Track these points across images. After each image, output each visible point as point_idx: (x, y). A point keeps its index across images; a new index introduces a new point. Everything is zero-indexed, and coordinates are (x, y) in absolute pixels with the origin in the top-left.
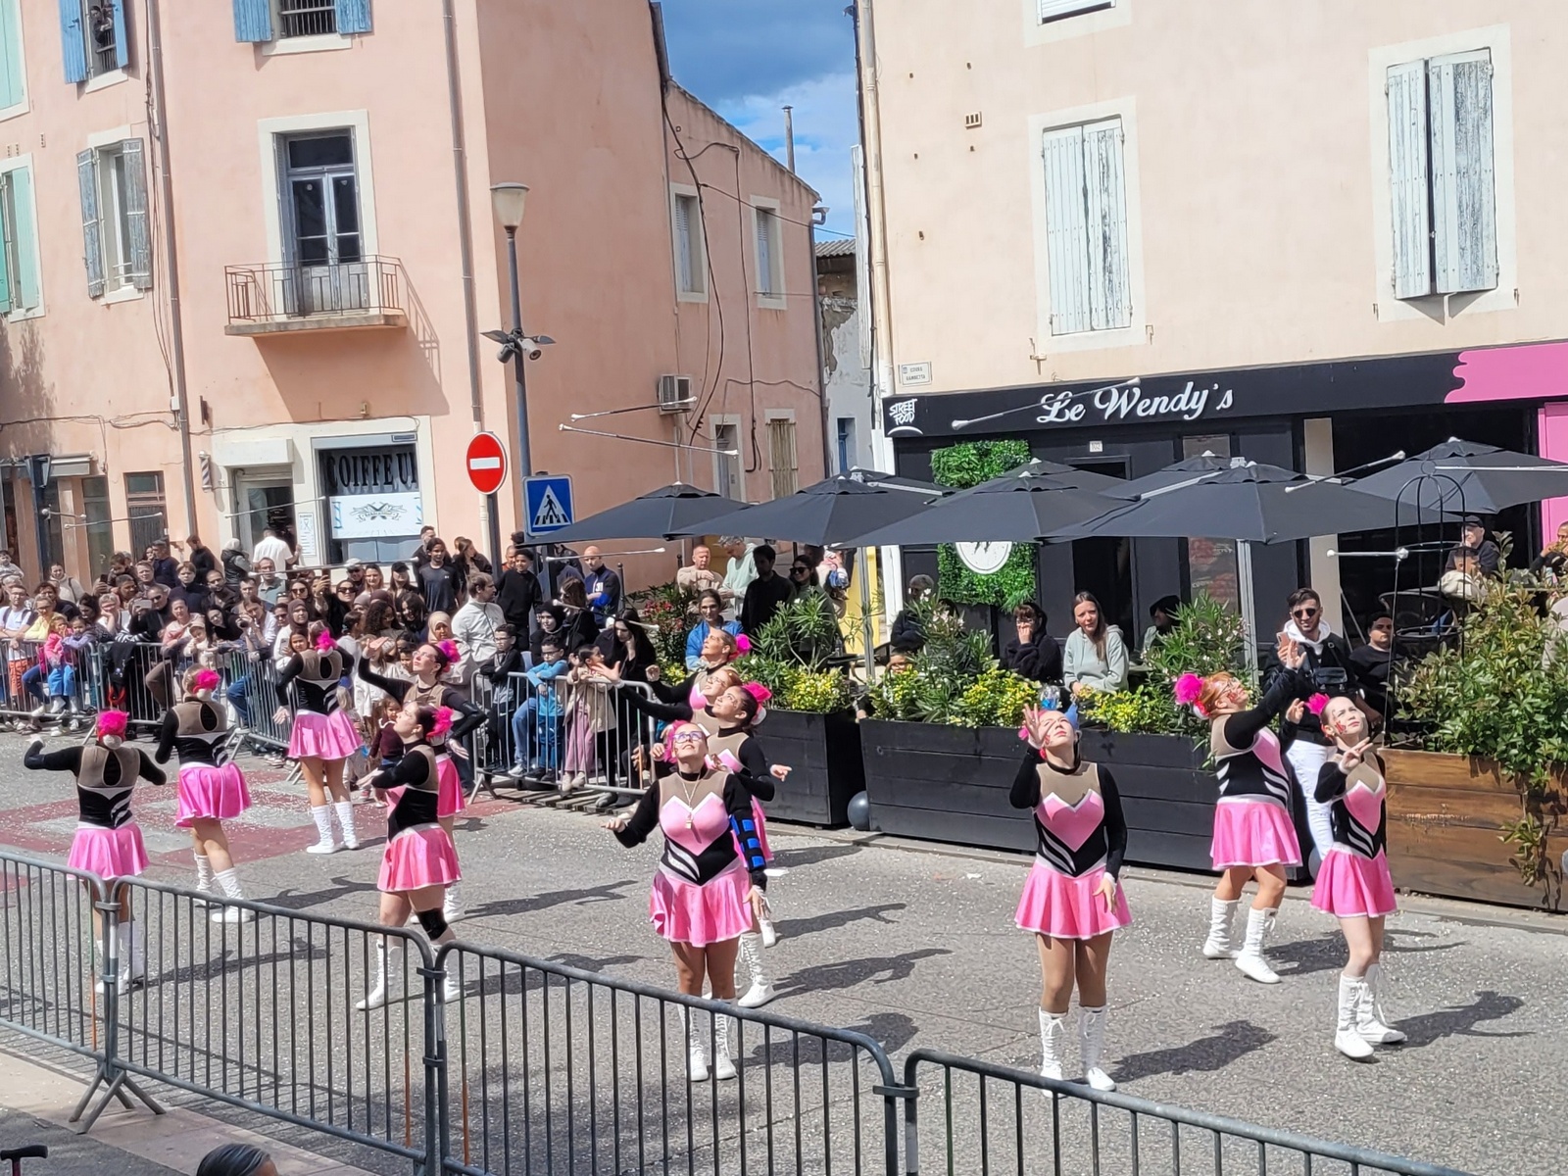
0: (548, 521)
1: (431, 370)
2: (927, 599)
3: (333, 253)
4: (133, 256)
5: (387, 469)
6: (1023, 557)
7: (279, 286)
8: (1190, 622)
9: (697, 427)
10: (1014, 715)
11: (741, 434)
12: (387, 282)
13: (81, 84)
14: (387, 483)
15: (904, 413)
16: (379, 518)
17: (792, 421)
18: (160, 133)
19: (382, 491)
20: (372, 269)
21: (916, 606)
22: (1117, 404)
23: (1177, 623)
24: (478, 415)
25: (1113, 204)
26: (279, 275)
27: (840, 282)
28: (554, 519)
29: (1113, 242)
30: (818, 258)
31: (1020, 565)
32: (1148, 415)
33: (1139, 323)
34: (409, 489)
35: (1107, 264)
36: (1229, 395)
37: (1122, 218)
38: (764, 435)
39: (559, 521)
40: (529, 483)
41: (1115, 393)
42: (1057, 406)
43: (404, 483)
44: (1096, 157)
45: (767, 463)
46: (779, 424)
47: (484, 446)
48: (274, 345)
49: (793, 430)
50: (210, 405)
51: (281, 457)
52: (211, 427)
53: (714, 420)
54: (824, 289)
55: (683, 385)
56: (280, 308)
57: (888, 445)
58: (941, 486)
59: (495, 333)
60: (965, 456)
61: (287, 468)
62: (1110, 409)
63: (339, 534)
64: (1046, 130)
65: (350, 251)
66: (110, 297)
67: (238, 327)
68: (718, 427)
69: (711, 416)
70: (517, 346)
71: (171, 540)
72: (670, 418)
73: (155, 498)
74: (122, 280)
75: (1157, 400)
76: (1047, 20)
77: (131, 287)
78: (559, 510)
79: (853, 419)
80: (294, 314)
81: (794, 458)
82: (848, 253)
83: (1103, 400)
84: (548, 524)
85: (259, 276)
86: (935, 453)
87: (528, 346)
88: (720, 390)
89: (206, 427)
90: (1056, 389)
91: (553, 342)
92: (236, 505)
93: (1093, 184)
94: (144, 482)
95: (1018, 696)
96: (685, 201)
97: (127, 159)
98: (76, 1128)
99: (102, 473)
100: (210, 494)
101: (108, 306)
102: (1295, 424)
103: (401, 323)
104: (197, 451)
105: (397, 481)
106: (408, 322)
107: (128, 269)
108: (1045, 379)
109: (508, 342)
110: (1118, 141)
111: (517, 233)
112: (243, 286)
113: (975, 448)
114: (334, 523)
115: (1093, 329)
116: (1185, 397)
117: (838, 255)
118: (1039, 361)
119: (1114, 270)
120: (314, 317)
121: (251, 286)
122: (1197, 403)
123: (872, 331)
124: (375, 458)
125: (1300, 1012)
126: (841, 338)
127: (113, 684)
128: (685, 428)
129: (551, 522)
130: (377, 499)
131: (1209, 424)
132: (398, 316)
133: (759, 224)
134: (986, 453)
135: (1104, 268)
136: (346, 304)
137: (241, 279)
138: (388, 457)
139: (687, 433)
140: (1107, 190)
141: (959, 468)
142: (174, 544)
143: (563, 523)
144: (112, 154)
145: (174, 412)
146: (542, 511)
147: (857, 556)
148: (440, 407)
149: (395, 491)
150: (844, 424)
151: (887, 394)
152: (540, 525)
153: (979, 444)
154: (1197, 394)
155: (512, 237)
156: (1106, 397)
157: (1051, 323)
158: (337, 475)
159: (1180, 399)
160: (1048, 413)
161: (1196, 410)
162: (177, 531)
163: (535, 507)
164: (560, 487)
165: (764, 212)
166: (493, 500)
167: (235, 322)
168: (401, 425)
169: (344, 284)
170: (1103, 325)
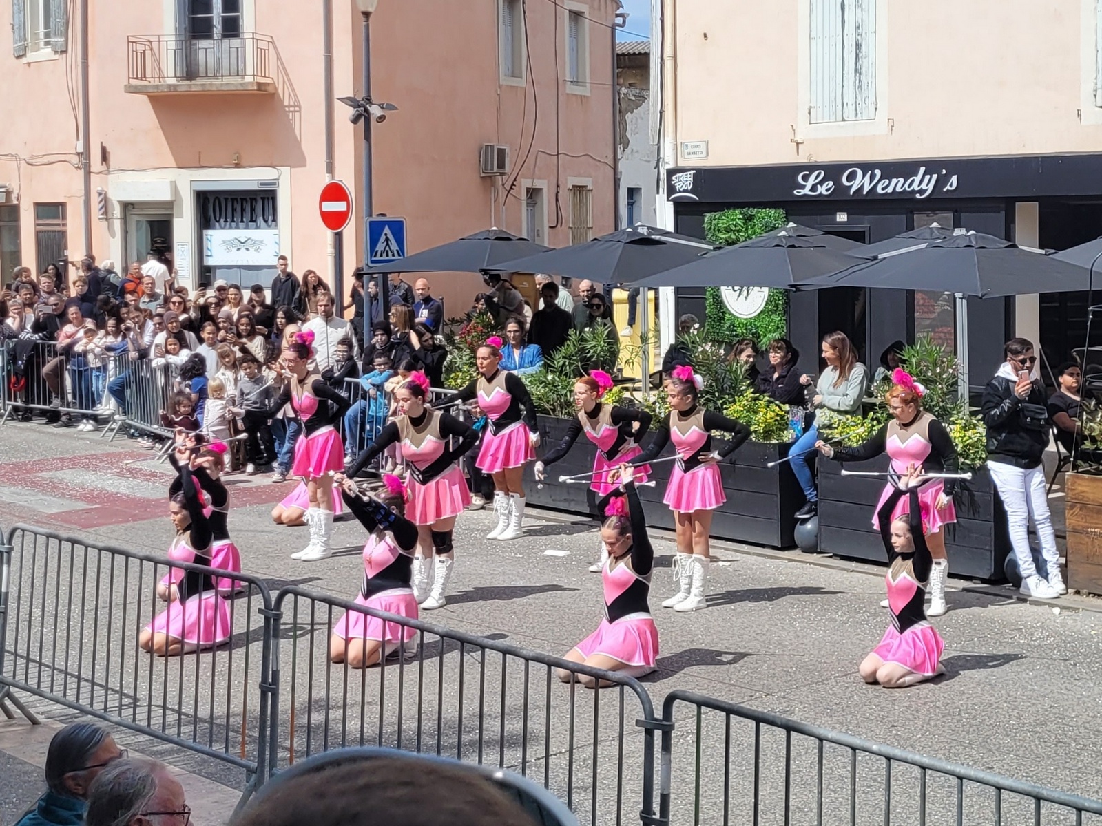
0: (384, 255)
1: (294, 130)
2: (695, 333)
3: (217, 29)
4: (52, 24)
5: (253, 210)
6: (777, 306)
7: (171, 54)
8: (914, 360)
9: (511, 188)
10: (765, 432)
11: (547, 197)
12: (261, 56)
14: (252, 221)
15: (684, 183)
16: (243, 250)
17: (590, 187)
19: (247, 228)
20: (249, 43)
21: (687, 337)
22: (862, 182)
23: (904, 362)
24: (330, 168)
25: (865, 18)
26: (172, 45)
27: (636, 75)
28: (390, 254)
29: (864, 49)
30: (618, 55)
31: (774, 312)
32: (886, 194)
33: (883, 115)
34: (269, 227)
35: (858, 67)
36: (954, 179)
37: (872, 29)
38: (566, 198)
39: (393, 255)
40: (371, 222)
41: (860, 173)
42: (812, 181)
43: (266, 221)
45: (567, 222)
46: (579, 189)
47: (334, 192)
48: (164, 102)
49: (590, 195)
50: (109, 149)
51: (167, 197)
52: (108, 167)
53: (525, 183)
54: (621, 81)
55: (501, 152)
56: (171, 73)
57: (670, 207)
58: (710, 243)
59: (349, 99)
60: (733, 220)
61: (169, 205)
62: (855, 186)
63: (209, 262)
65: (232, 28)
66: (31, 57)
67: (136, 87)
68: (528, 190)
69: (522, 180)
70: (366, 110)
71: (70, 260)
72: (488, 179)
73: (58, 225)
74: (42, 44)
75: (894, 181)
77: (48, 50)
78: (394, 246)
79: (640, 189)
80: (182, 78)
81: (590, 219)
82: (643, 52)
83: (848, 179)
84: (384, 257)
85: (155, 45)
86: (708, 216)
87: (375, 111)
88: (531, 159)
89: (104, 167)
90: (811, 168)
91: (396, 109)
92: (126, 233)
94: (50, 211)
95: (768, 416)
96: (511, 2)
99: (15, 202)
100: (105, 223)
101: (29, 64)
102: (1008, 206)
103: (270, 89)
104: (96, 187)
105: (260, 219)
106: (276, 89)
107: (47, 35)
108: (802, 159)
109: (359, 107)
111: (371, 18)
112: (141, 51)
113: (741, 214)
114: (206, 252)
115: (844, 120)
116: (917, 179)
117: (634, 54)
118: (798, 144)
119: (864, 70)
120: (199, 81)
121: (148, 53)
122: (927, 185)
123: (661, 113)
124: (243, 200)
125: (993, 686)
126: (634, 121)
127: (16, 374)
128: (500, 188)
129: (387, 255)
130: (242, 234)
131: (935, 203)
132: (269, 84)
133: (570, 25)
134: (751, 218)
135: (856, 70)
136: (226, 72)
137: (140, 47)
138: (253, 200)
139: (502, 194)
140: (861, 6)
141: (728, 230)
142: (72, 263)
143: (397, 257)
145: (78, 154)
146: (380, 246)
147: (639, 298)
148: (297, 160)
149: (257, 228)
150: (632, 192)
151: (671, 166)
152: (378, 258)
153: (745, 210)
154: (927, 177)
155: (367, 21)
156: (852, 177)
157: (810, 113)
158: (211, 213)
159: (913, 181)
160: (803, 187)
161: (926, 190)
162: (75, 253)
163: (374, 242)
164: (397, 228)
165: (576, 16)
166: (339, 238)
167: (134, 82)
168: (266, 174)
169: (225, 56)
170: (852, 117)
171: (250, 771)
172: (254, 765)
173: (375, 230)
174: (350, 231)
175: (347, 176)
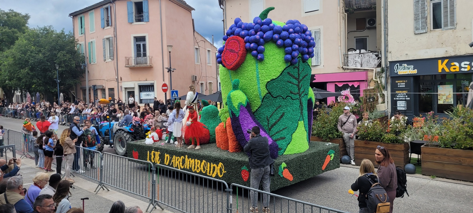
0: (174, 97)
3: (142, 55)
4: (111, 55)
5: (149, 89)
7: (134, 60)
9: (198, 83)
11: (204, 85)
12: (151, 60)
13: (104, 28)
16: (148, 96)
18: (116, 36)
20: (148, 58)
24: (164, 81)
26: (134, 58)
34: (153, 92)
38: (208, 85)
39: (176, 97)
45: (208, 89)
46: (210, 83)
47: (165, 85)
48: (132, 69)
49: (212, 84)
50: (122, 78)
51: (133, 86)
53: (200, 82)
55: (196, 77)
56: (134, 63)
59: (167, 68)
61: (134, 88)
63: (141, 98)
65: (145, 55)
66: (107, 61)
68: (201, 83)
70: (170, 70)
73: (113, 92)
77: (110, 59)
78: (176, 95)
80: (136, 64)
81: (212, 88)
85: (130, 58)
87: (172, 70)
88: (201, 78)
89: (121, 81)
91: (176, 69)
92: (125, 93)
94: (111, 90)
96: (197, 49)
97: (110, 40)
98: (95, 193)
99: (105, 88)
100: (121, 92)
103: (152, 66)
104: (120, 85)
105: (151, 90)
107: (110, 57)
112: (128, 60)
120: (139, 65)
124: (148, 87)
128: (196, 83)
130: (148, 93)
133: (208, 53)
136: (144, 63)
137: (128, 59)
138: (150, 87)
144: (108, 39)
145: (116, 79)
146: (174, 95)
148: (158, 79)
149: (150, 92)
150: (220, 83)
155: (170, 53)
158: (142, 89)
162: (116, 97)
163: (172, 95)
164: (177, 92)
165: (209, 51)
166: (166, 94)
167: (126, 65)
168: (152, 82)
169: (144, 60)
171: (150, 200)
172: (151, 198)
173: (173, 92)
174: (168, 93)
175: (167, 82)
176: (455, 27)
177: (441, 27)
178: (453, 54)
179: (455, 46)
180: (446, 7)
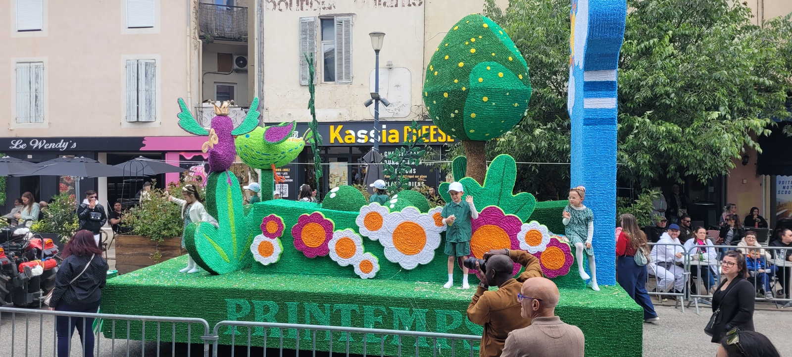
22: (38, 144)
25: (39, 87)
29: (39, 98)
32: (48, 149)
33: (46, 122)
36: (75, 144)
37: (42, 91)
42: (17, 143)
44: (34, 73)
62: (35, 146)
64: (18, 63)
75: (51, 144)
76: (19, 31)
83: (33, 143)
90: (17, 139)
93: (33, 80)
102: (96, 153)
108: (13, 135)
110: (42, 69)
115: (31, 122)
116: (61, 144)
118: (11, 130)
119: (39, 105)
122: (65, 146)
131: (68, 152)
135: (36, 105)
140: (37, 82)
154: (64, 143)
156: (34, 143)
157: (16, 119)
159: (59, 144)
160: (14, 146)
161: (64, 148)
170: (34, 121)
176: (351, 81)
177: (334, 80)
178: (348, 119)
179: (351, 108)
180: (340, 53)
